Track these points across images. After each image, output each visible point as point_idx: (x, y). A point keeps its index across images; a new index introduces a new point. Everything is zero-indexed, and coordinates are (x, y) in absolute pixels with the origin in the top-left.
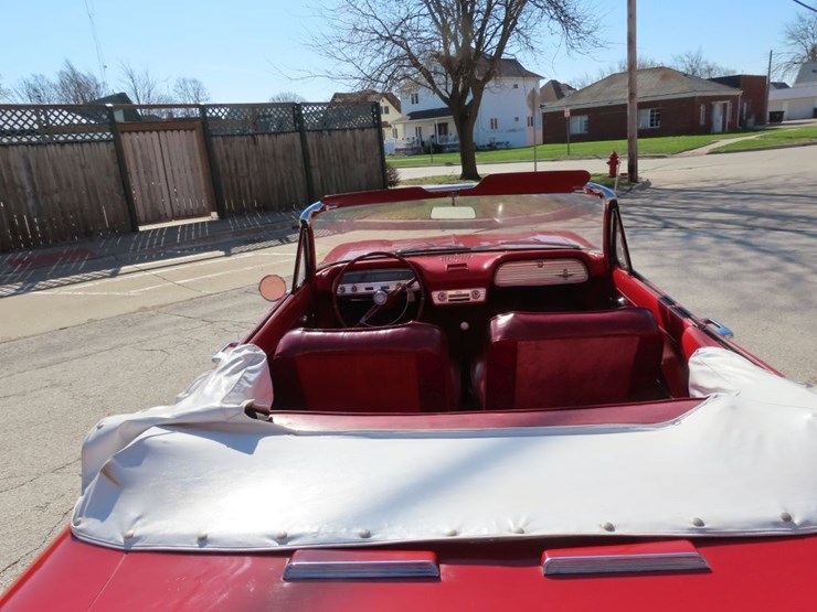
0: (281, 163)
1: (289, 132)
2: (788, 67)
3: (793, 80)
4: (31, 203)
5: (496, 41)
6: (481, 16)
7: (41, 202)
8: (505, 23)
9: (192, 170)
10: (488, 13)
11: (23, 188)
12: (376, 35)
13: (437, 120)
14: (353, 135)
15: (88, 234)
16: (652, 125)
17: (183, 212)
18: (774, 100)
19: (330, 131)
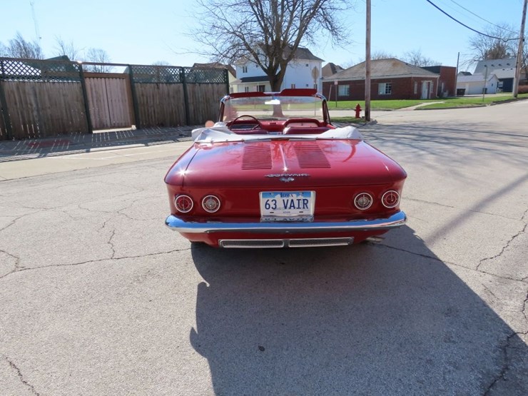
0: (172, 100)
1: (177, 83)
2: (471, 62)
3: (474, 71)
4: (35, 113)
5: (294, 38)
6: (286, 24)
7: (41, 113)
8: (300, 28)
9: (122, 101)
10: (290, 23)
11: (31, 105)
12: (226, 31)
13: (258, 83)
14: (213, 87)
15: (65, 133)
16: (386, 92)
17: (116, 125)
18: (460, 82)
19: (200, 84)
